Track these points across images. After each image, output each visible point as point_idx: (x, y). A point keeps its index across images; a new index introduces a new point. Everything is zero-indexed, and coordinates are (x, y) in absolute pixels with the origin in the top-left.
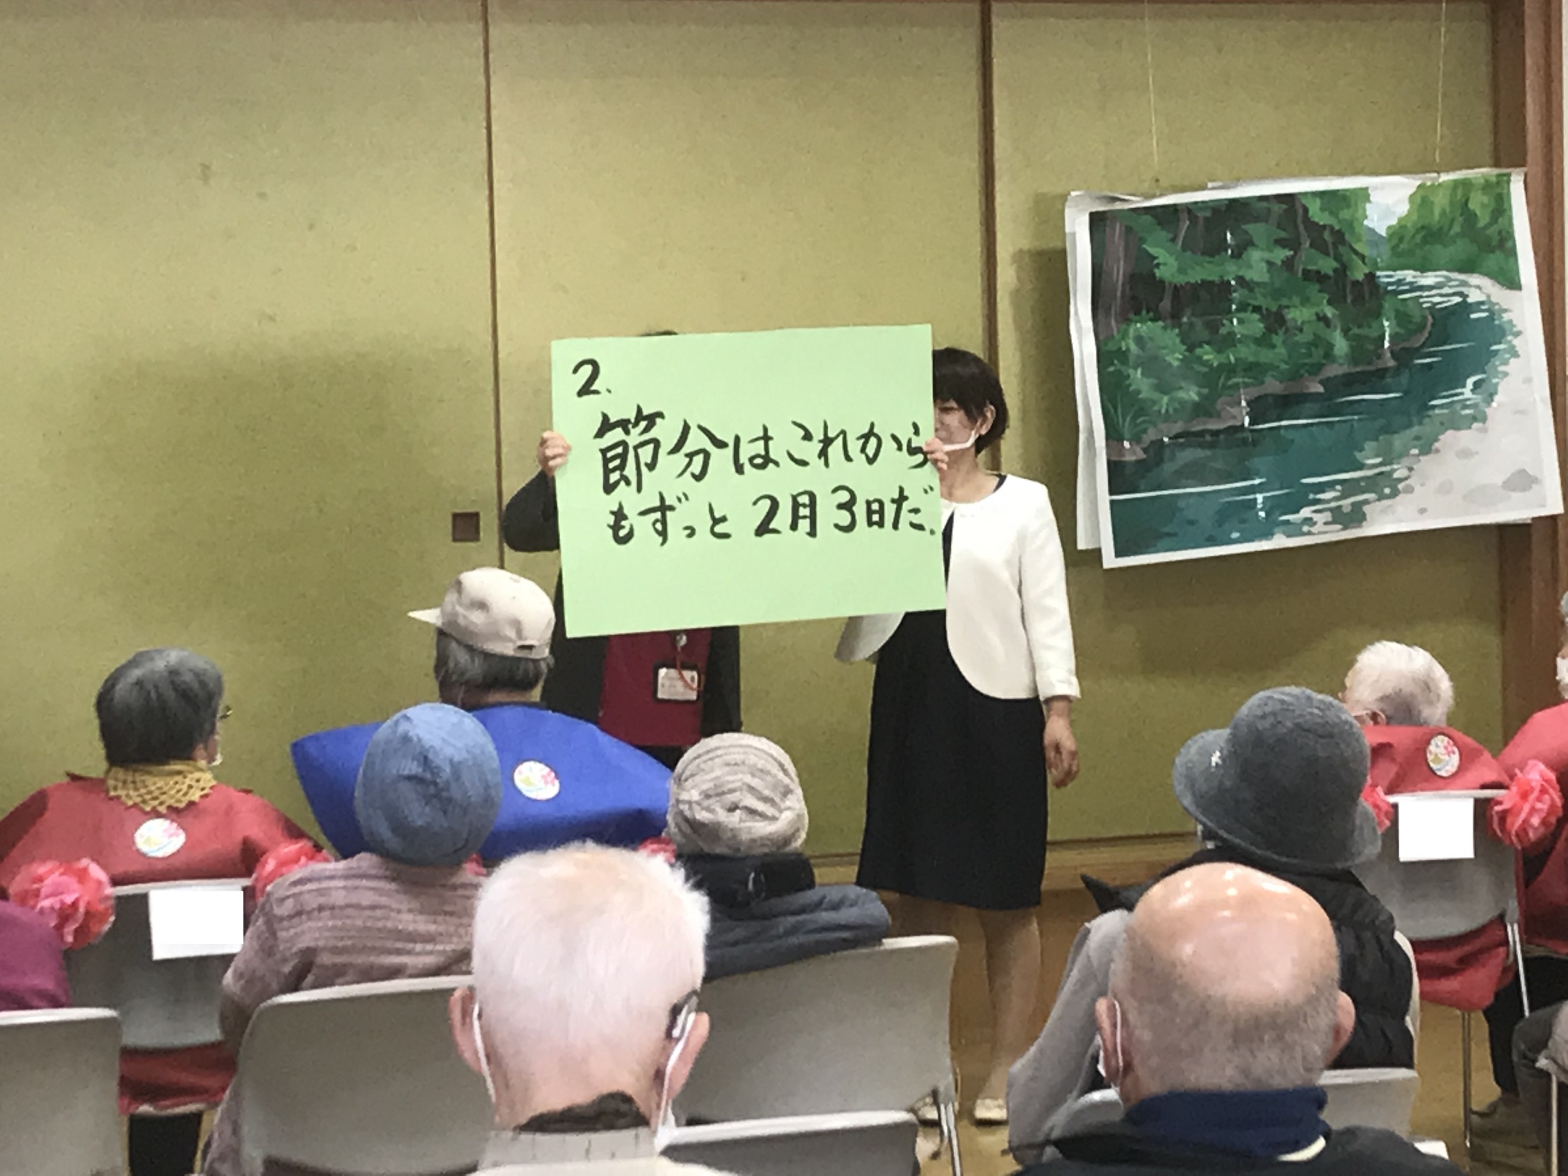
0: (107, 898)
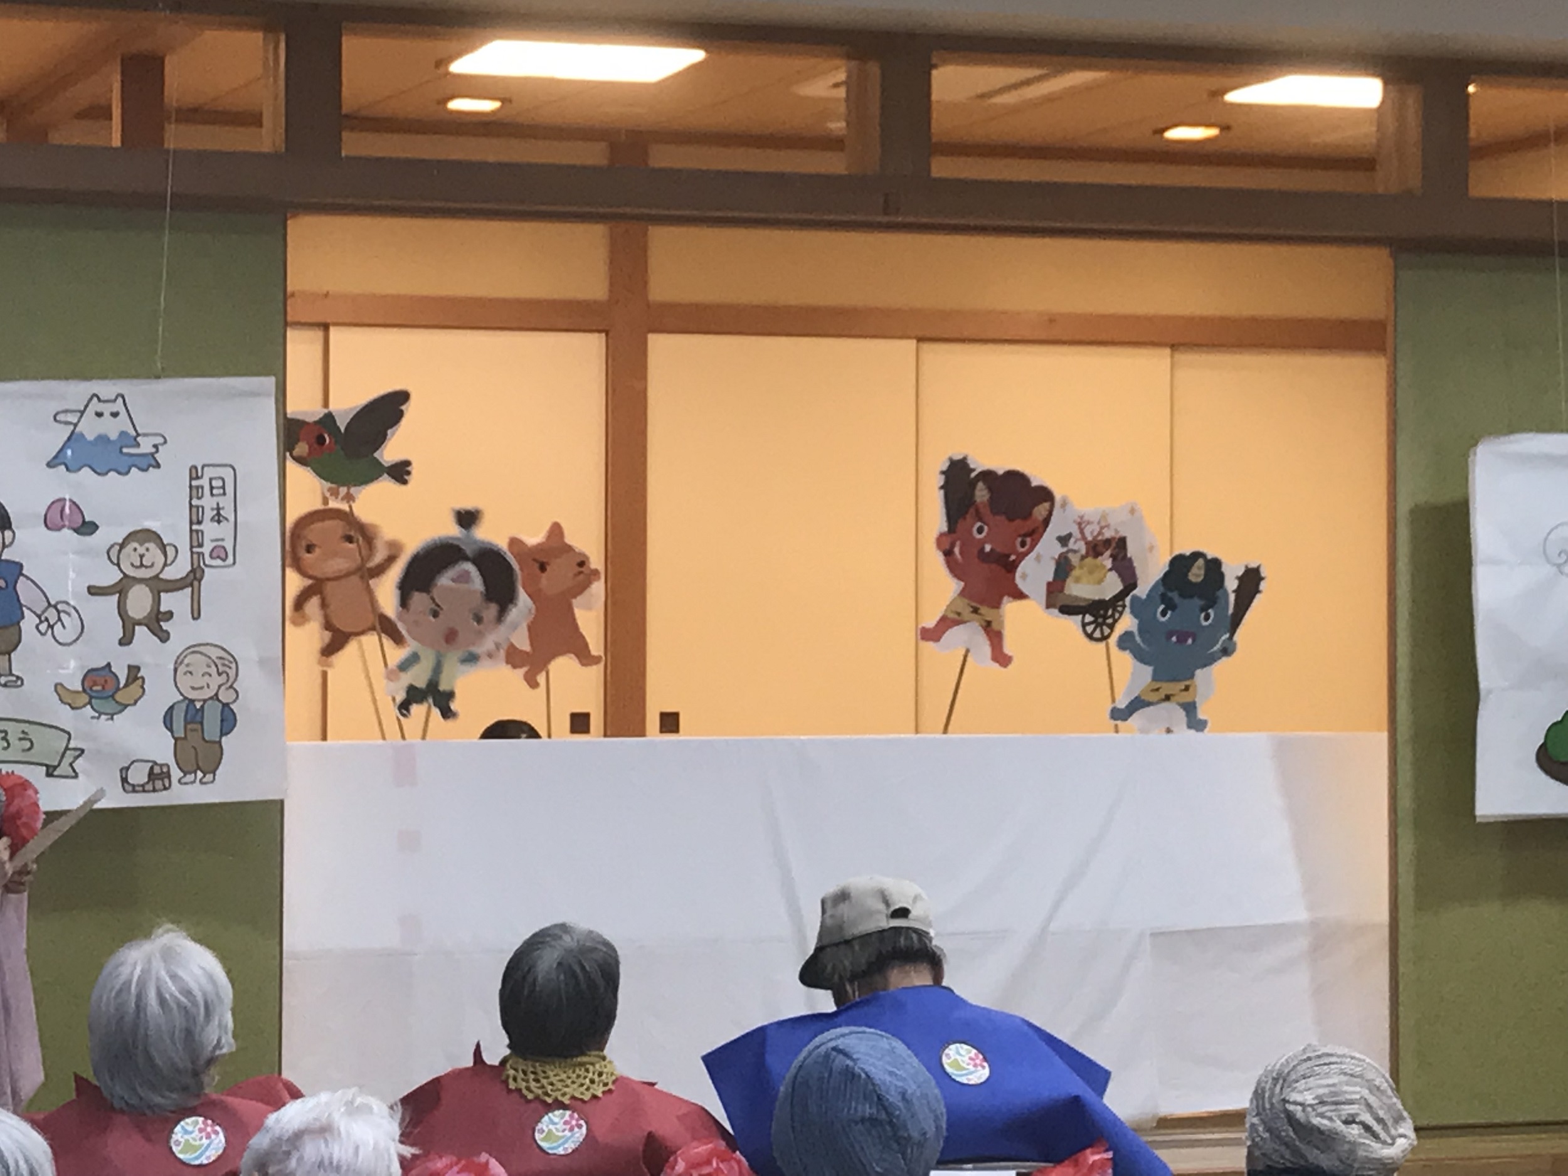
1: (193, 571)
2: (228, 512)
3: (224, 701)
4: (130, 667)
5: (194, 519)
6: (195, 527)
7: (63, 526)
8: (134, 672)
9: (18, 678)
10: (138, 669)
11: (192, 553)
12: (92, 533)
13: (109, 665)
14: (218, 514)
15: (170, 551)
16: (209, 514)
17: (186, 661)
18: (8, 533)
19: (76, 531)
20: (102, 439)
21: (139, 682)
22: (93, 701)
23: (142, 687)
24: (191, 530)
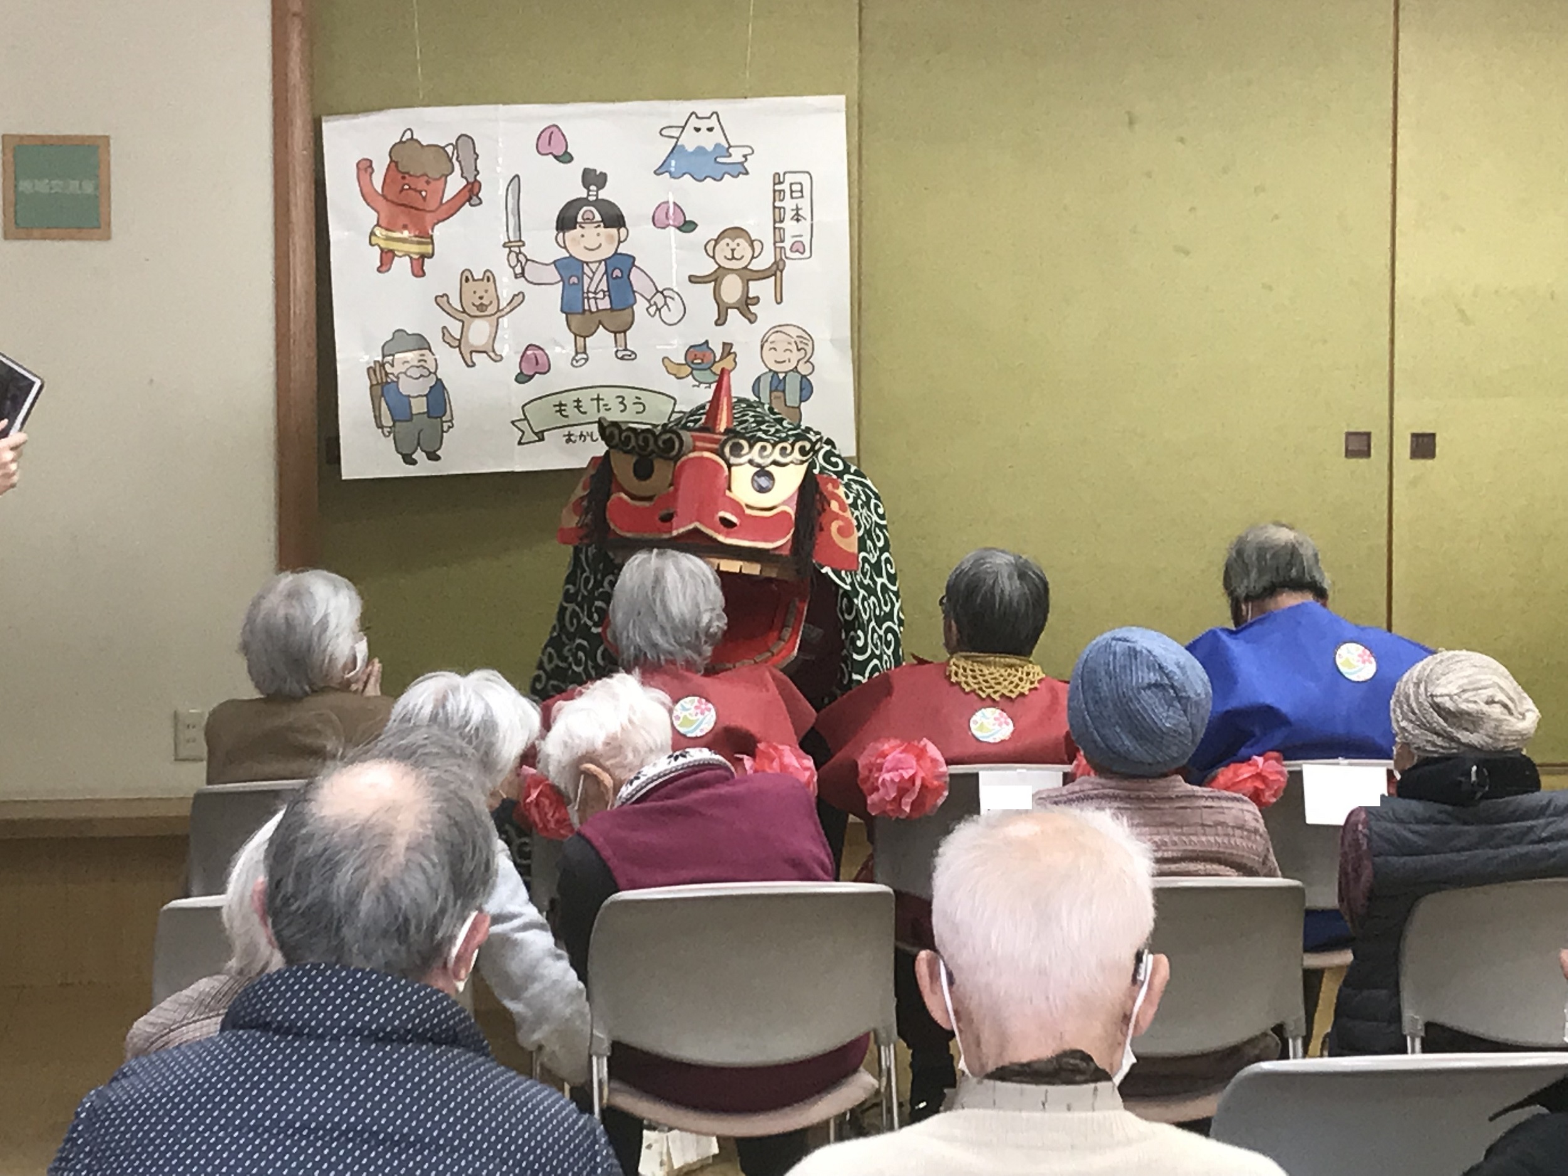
0: (943, 775)
1: (776, 263)
2: (805, 212)
3: (803, 373)
4: (724, 344)
5: (777, 219)
6: (777, 225)
7: (668, 225)
8: (727, 348)
9: (633, 353)
10: (731, 345)
11: (775, 248)
12: (693, 230)
13: (707, 342)
14: (797, 214)
15: (757, 245)
16: (790, 214)
17: (770, 340)
18: (623, 230)
19: (679, 228)
20: (700, 150)
21: (732, 356)
22: (695, 372)
23: (734, 360)
24: (775, 228)
